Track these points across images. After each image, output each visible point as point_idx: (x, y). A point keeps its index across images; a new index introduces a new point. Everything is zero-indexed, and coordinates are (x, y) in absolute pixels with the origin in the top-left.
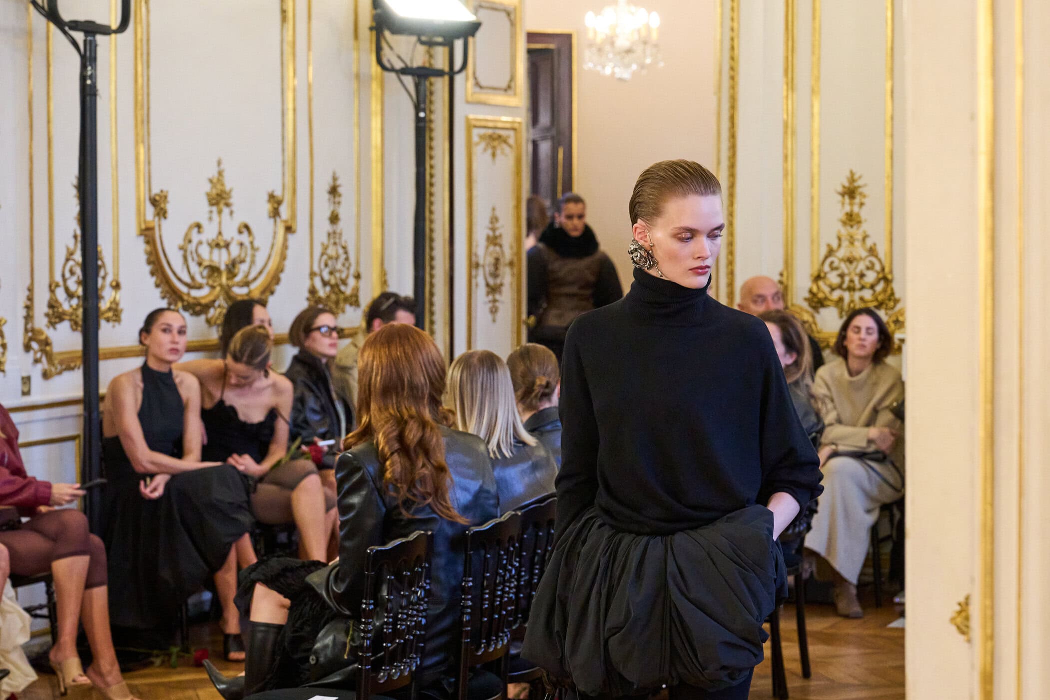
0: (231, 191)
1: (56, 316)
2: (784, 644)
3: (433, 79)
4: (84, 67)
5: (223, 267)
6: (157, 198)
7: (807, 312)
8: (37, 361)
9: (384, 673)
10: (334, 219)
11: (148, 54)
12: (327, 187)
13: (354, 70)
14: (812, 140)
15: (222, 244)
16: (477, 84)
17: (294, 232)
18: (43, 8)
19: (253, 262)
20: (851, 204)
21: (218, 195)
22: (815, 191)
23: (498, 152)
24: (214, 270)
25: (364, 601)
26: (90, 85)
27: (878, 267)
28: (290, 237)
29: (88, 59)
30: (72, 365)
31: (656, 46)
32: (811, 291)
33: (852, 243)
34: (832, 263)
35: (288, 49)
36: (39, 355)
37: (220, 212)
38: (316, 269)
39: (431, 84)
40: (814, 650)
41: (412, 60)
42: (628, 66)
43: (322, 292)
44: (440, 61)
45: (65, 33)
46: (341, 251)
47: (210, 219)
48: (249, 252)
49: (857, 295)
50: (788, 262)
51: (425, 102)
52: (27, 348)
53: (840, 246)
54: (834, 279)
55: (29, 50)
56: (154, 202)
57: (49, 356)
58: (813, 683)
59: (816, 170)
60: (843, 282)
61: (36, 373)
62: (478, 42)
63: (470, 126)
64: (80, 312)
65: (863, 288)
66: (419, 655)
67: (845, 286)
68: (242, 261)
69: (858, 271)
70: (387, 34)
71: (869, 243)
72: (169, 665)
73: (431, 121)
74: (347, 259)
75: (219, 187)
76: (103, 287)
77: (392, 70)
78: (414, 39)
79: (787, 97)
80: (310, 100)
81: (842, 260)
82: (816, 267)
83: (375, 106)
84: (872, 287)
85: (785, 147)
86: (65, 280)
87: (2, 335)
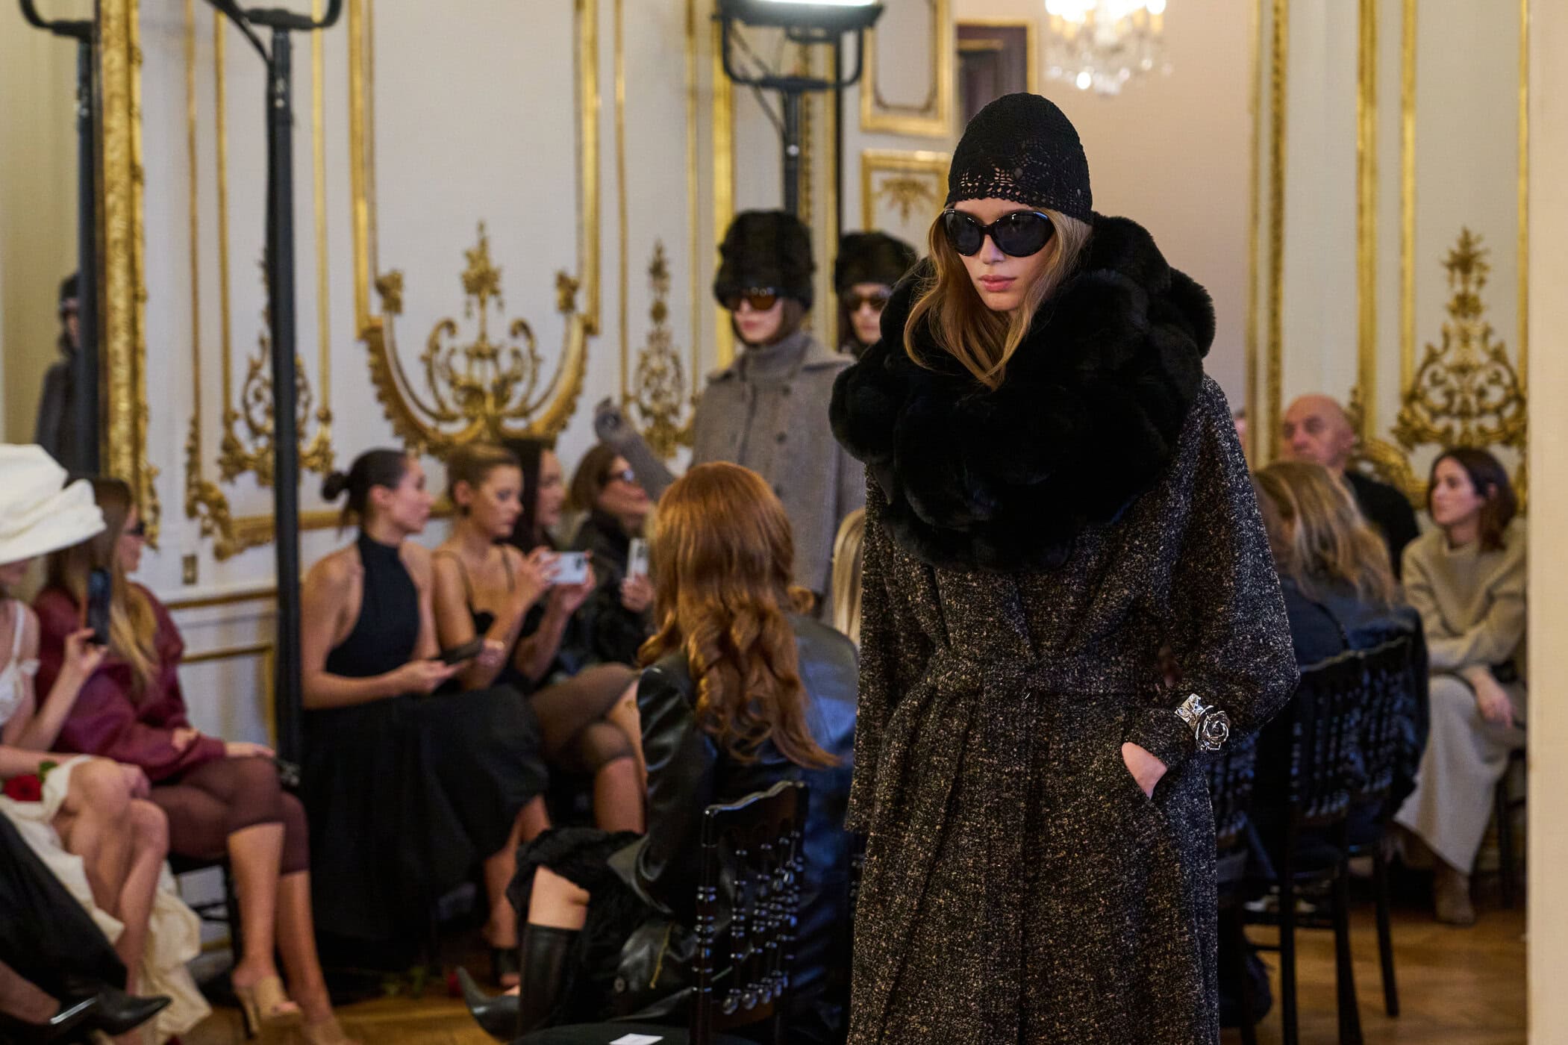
0: (499, 270)
1: (234, 463)
2: (1357, 966)
3: (809, 95)
4: (272, 80)
5: (487, 387)
6: (387, 282)
7: (1395, 450)
8: (206, 532)
9: (733, 999)
10: (659, 313)
11: (371, 61)
12: (648, 265)
13: (688, 82)
14: (1401, 181)
15: (486, 352)
16: (879, 103)
17: (597, 334)
19: (534, 381)
20: (1465, 282)
21: (479, 276)
22: (1408, 261)
23: (913, 206)
24: (473, 393)
25: (701, 889)
26: (282, 109)
27: (1506, 379)
28: (591, 342)
29: (279, 67)
30: (259, 537)
31: (1159, 41)
32: (1401, 419)
33: (1466, 342)
34: (1434, 374)
35: (585, 52)
36: (209, 523)
37: (483, 303)
38: (631, 390)
39: (806, 103)
40: (1405, 974)
41: (778, 65)
42: (1113, 72)
44: (821, 66)
45: (244, 29)
46: (669, 363)
47: (468, 314)
48: (529, 363)
49: (1473, 425)
50: (1365, 373)
51: (797, 130)
52: (191, 512)
53: (1446, 346)
54: (1437, 398)
55: (189, 56)
56: (382, 288)
57: (225, 525)
59: (1408, 229)
60: (1451, 402)
61: (205, 551)
62: (879, 37)
63: (867, 168)
64: (270, 458)
65: (1483, 412)
66: (787, 973)
67: (1455, 409)
68: (518, 379)
69: (1475, 386)
70: (739, 26)
71: (1493, 342)
72: (412, 994)
73: (808, 161)
74: (679, 374)
75: (481, 264)
76: (305, 418)
77: (745, 81)
78: (781, 31)
79: (1363, 116)
80: (620, 129)
81: (1450, 369)
82: (1409, 380)
83: (721, 138)
84: (1498, 410)
85: (1360, 192)
86: (247, 407)
87: (152, 492)
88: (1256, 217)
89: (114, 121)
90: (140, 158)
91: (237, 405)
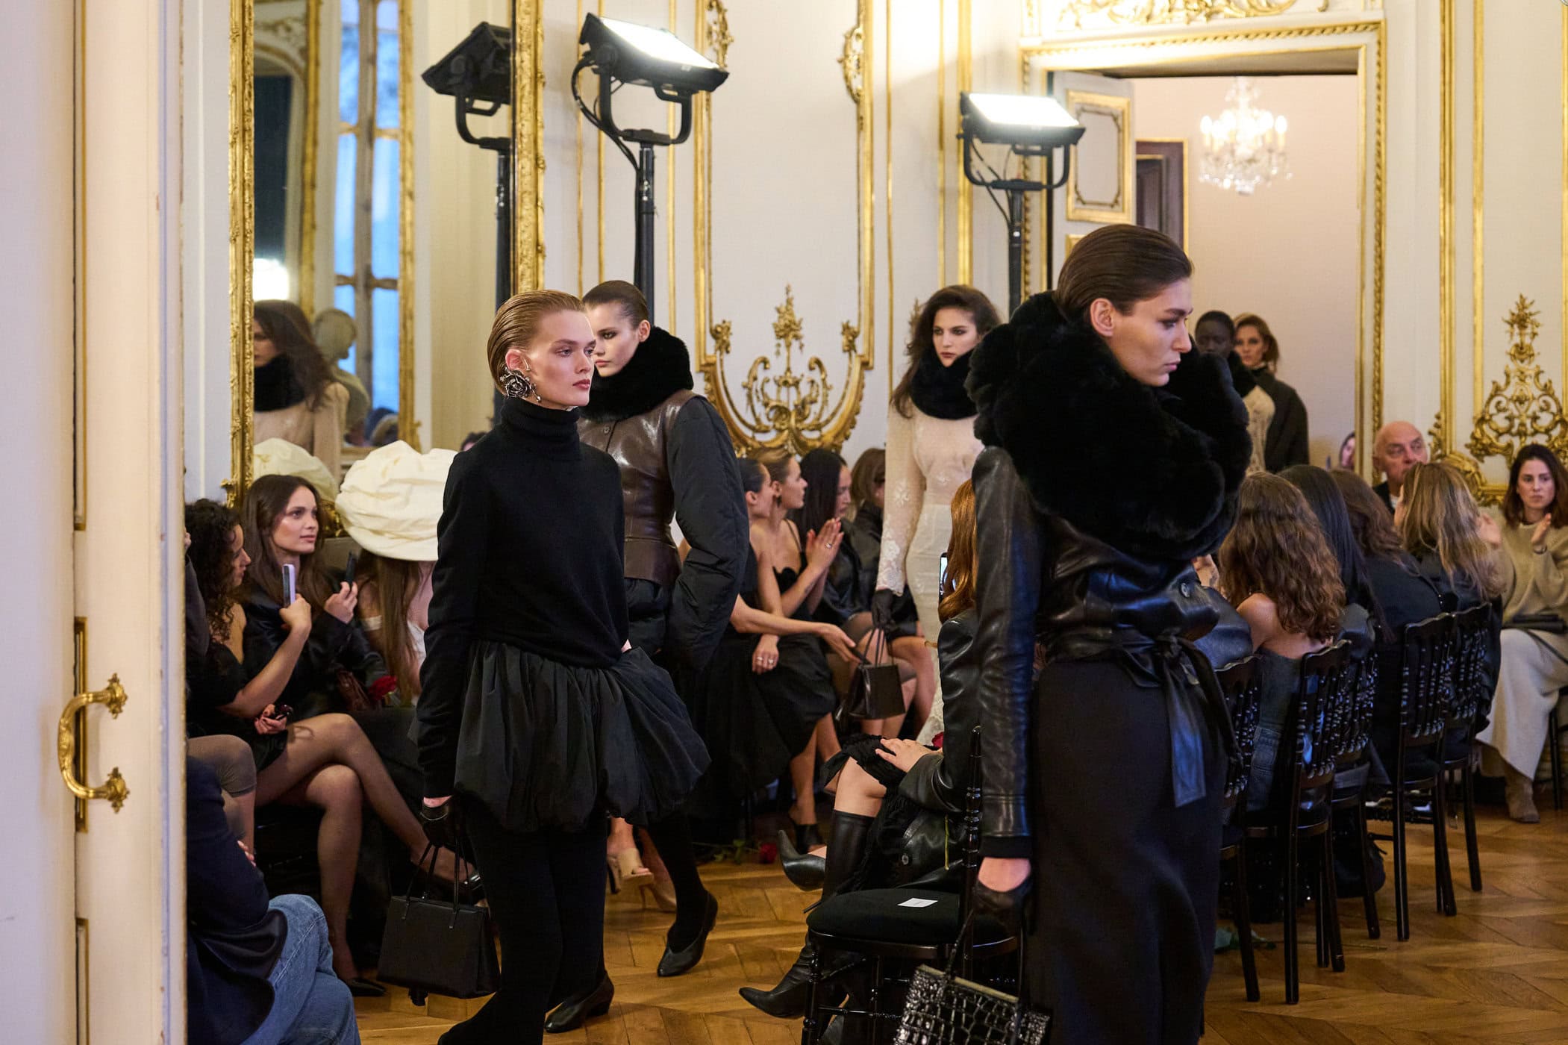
0: (800, 322)
3: (1028, 194)
4: (640, 182)
5: (792, 408)
6: (719, 329)
7: (1469, 461)
11: (710, 167)
13: (939, 184)
14: (1474, 259)
15: (791, 381)
16: (1079, 199)
17: (872, 368)
18: (594, 116)
19: (825, 402)
20: (1521, 334)
21: (786, 326)
22: (1478, 319)
24: (781, 410)
26: (647, 202)
27: (1554, 408)
28: (867, 374)
29: (644, 172)
31: (1283, 154)
32: (1473, 436)
33: (1522, 380)
34: (1499, 403)
35: (865, 161)
37: (788, 346)
39: (1026, 199)
41: (1006, 171)
42: (1250, 178)
44: (1037, 172)
45: (619, 143)
47: (778, 353)
48: (821, 391)
50: (1446, 402)
51: (1020, 220)
53: (1508, 383)
54: (1500, 421)
55: (579, 163)
56: (716, 334)
58: (1485, 896)
59: (1478, 297)
60: (1511, 426)
62: (1081, 151)
65: (1536, 432)
67: (1514, 430)
68: (813, 402)
69: (1530, 413)
70: (976, 142)
71: (1543, 380)
72: (734, 862)
73: (1026, 242)
75: (787, 316)
77: (983, 183)
78: (1008, 147)
79: (1443, 209)
80: (889, 219)
81: (1510, 400)
82: (1480, 408)
83: (963, 225)
84: (1548, 431)
85: (1442, 267)
88: (1363, 287)
89: (524, 211)
90: (542, 240)
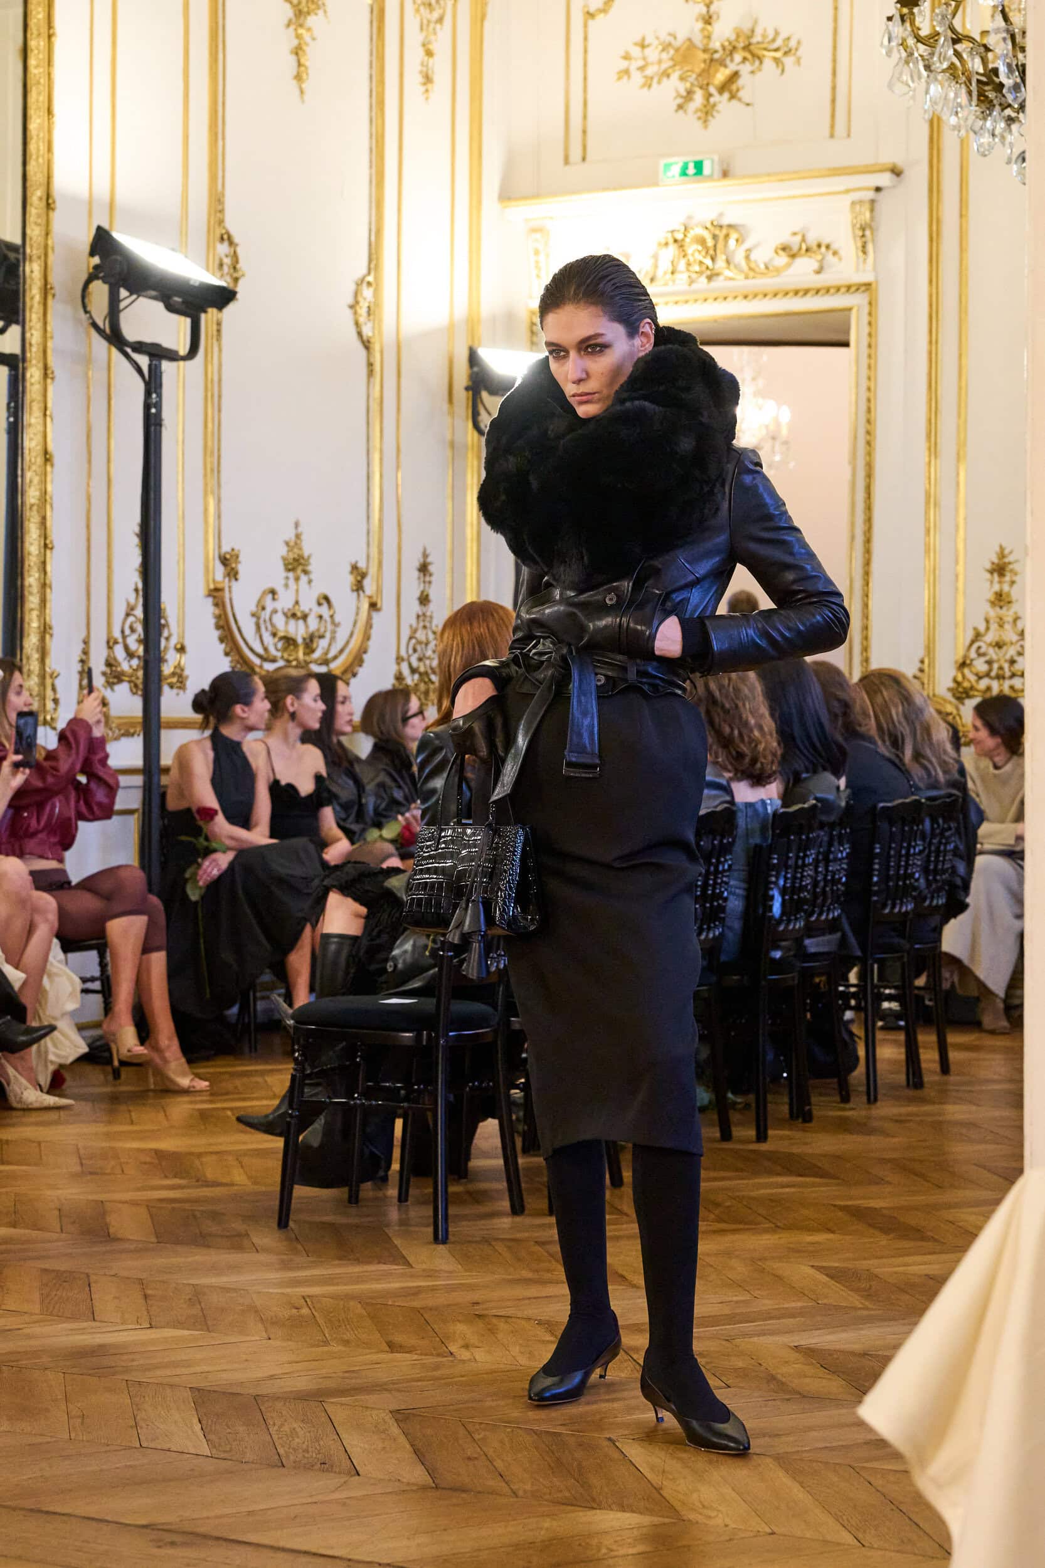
0: (309, 557)
1: (114, 676)
4: (148, 394)
5: (300, 641)
6: (228, 556)
10: (424, 599)
11: (220, 397)
12: (417, 564)
13: (448, 437)
15: (299, 614)
17: (379, 610)
18: (104, 331)
19: (333, 639)
21: (295, 560)
24: (289, 642)
26: (155, 414)
28: (374, 615)
29: (153, 385)
30: (132, 731)
31: (786, 443)
35: (375, 407)
37: (297, 579)
38: (403, 653)
43: (410, 680)
45: (127, 356)
47: (286, 586)
48: (330, 627)
55: (87, 378)
56: (224, 561)
64: (140, 673)
68: (322, 637)
70: (484, 394)
75: (296, 550)
76: (166, 648)
83: (471, 479)
86: (124, 637)
87: (54, 689)
89: (33, 418)
90: (51, 447)
91: (117, 634)
